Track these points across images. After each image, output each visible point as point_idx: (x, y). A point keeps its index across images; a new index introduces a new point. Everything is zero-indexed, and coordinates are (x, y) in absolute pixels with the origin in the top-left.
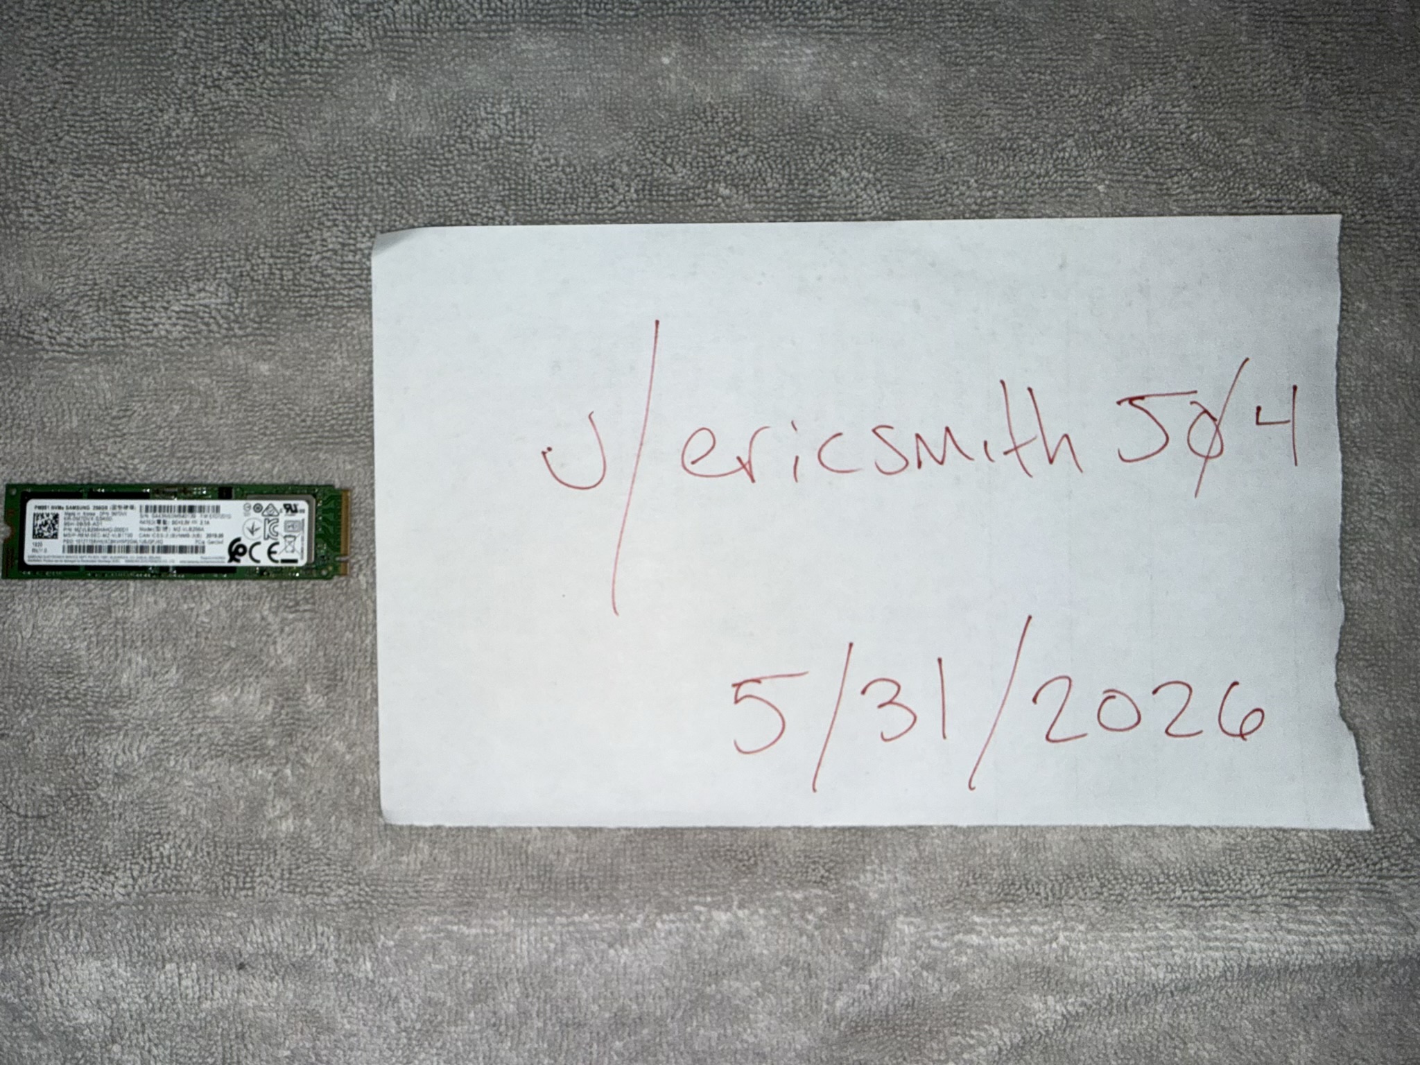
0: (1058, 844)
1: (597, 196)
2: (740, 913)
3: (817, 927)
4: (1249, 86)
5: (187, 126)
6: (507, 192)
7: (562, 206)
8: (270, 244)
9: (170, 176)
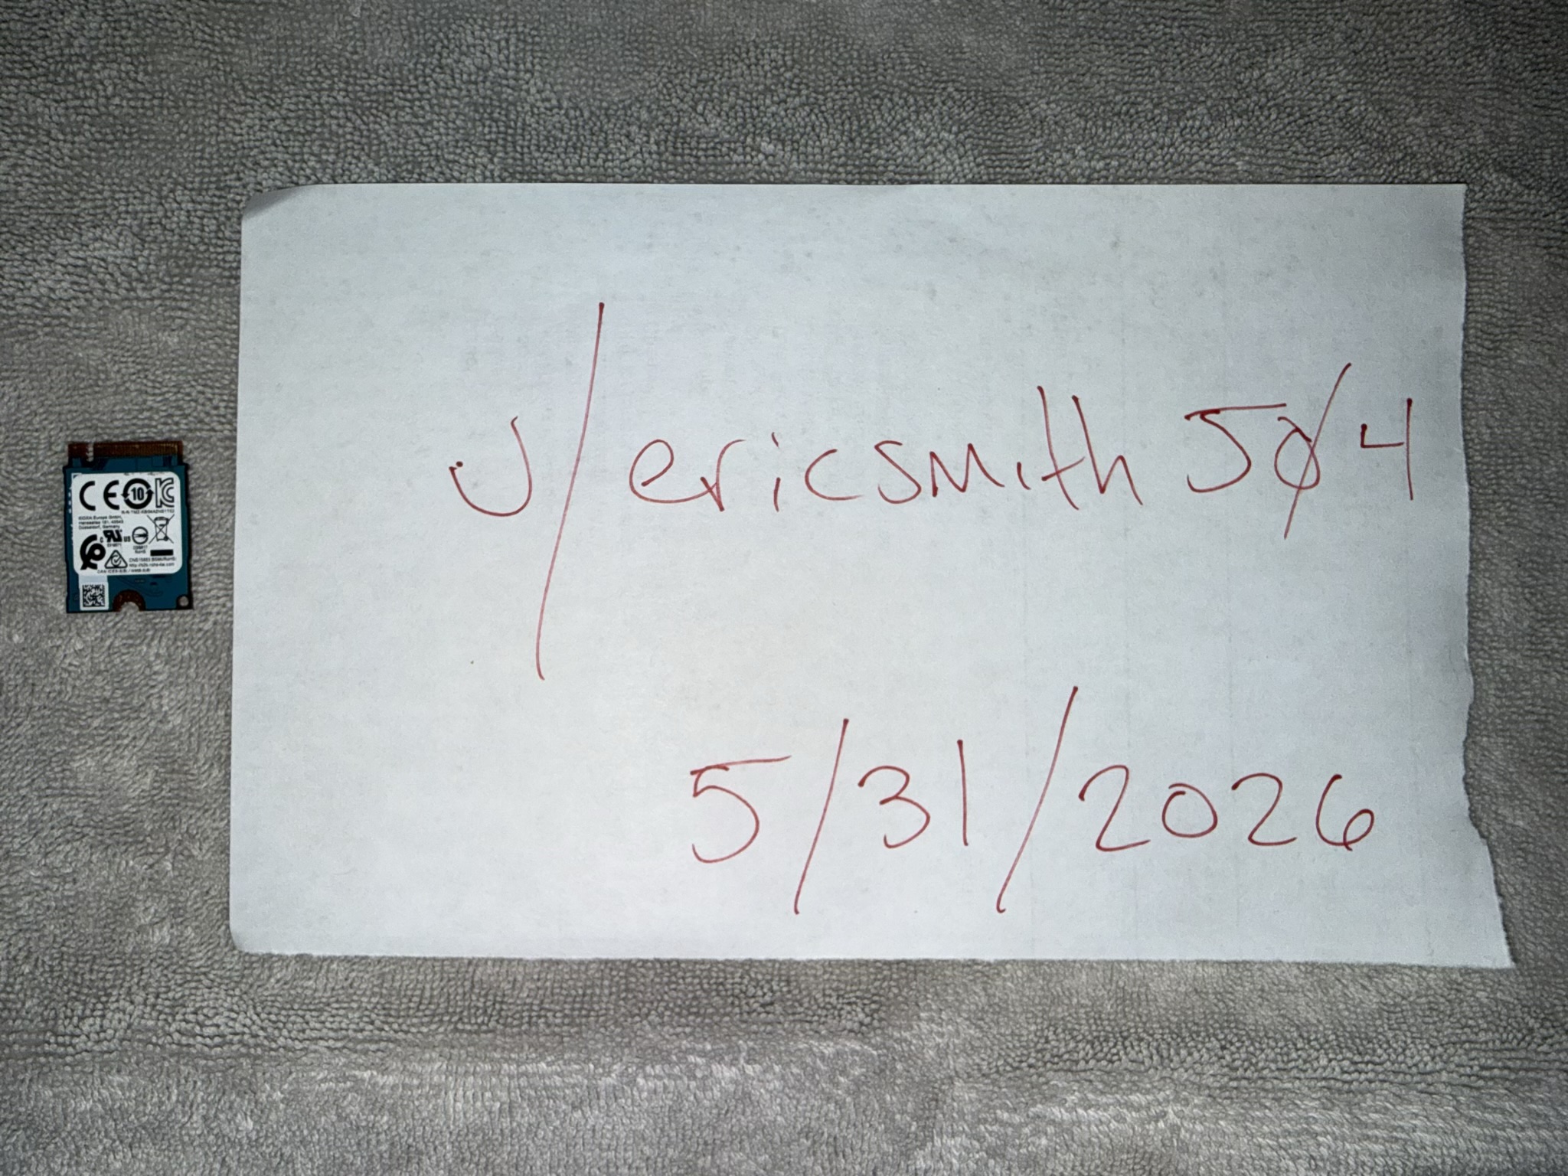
1: (607, 145)
4: (1423, 53)
5: (93, 34)
6: (494, 136)
7: (563, 156)
8: (190, 186)
9: (70, 96)
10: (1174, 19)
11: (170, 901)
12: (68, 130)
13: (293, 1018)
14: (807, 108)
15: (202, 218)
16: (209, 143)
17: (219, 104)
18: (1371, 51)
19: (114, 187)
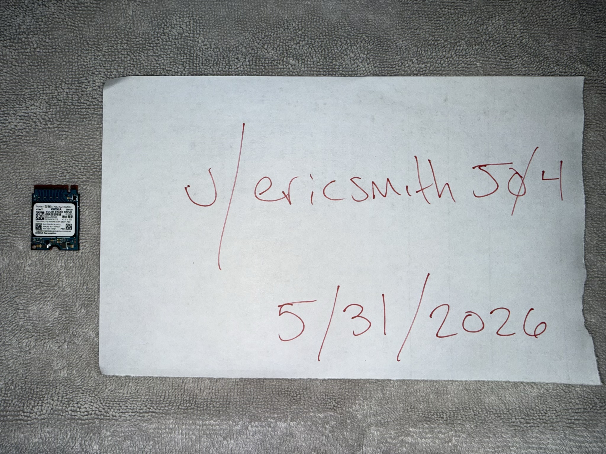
0: (454, 391)
1: (229, 63)
2: (292, 424)
3: (330, 432)
4: (551, 17)
5: (28, 24)
6: (185, 60)
7: (212, 67)
8: (67, 82)
9: (19, 48)
10: (452, 6)
11: (67, 361)
12: (19, 62)
13: (115, 405)
14: (308, 46)
15: (72, 95)
16: (75, 65)
17: (78, 50)
18: (530, 17)
19: (38, 84)
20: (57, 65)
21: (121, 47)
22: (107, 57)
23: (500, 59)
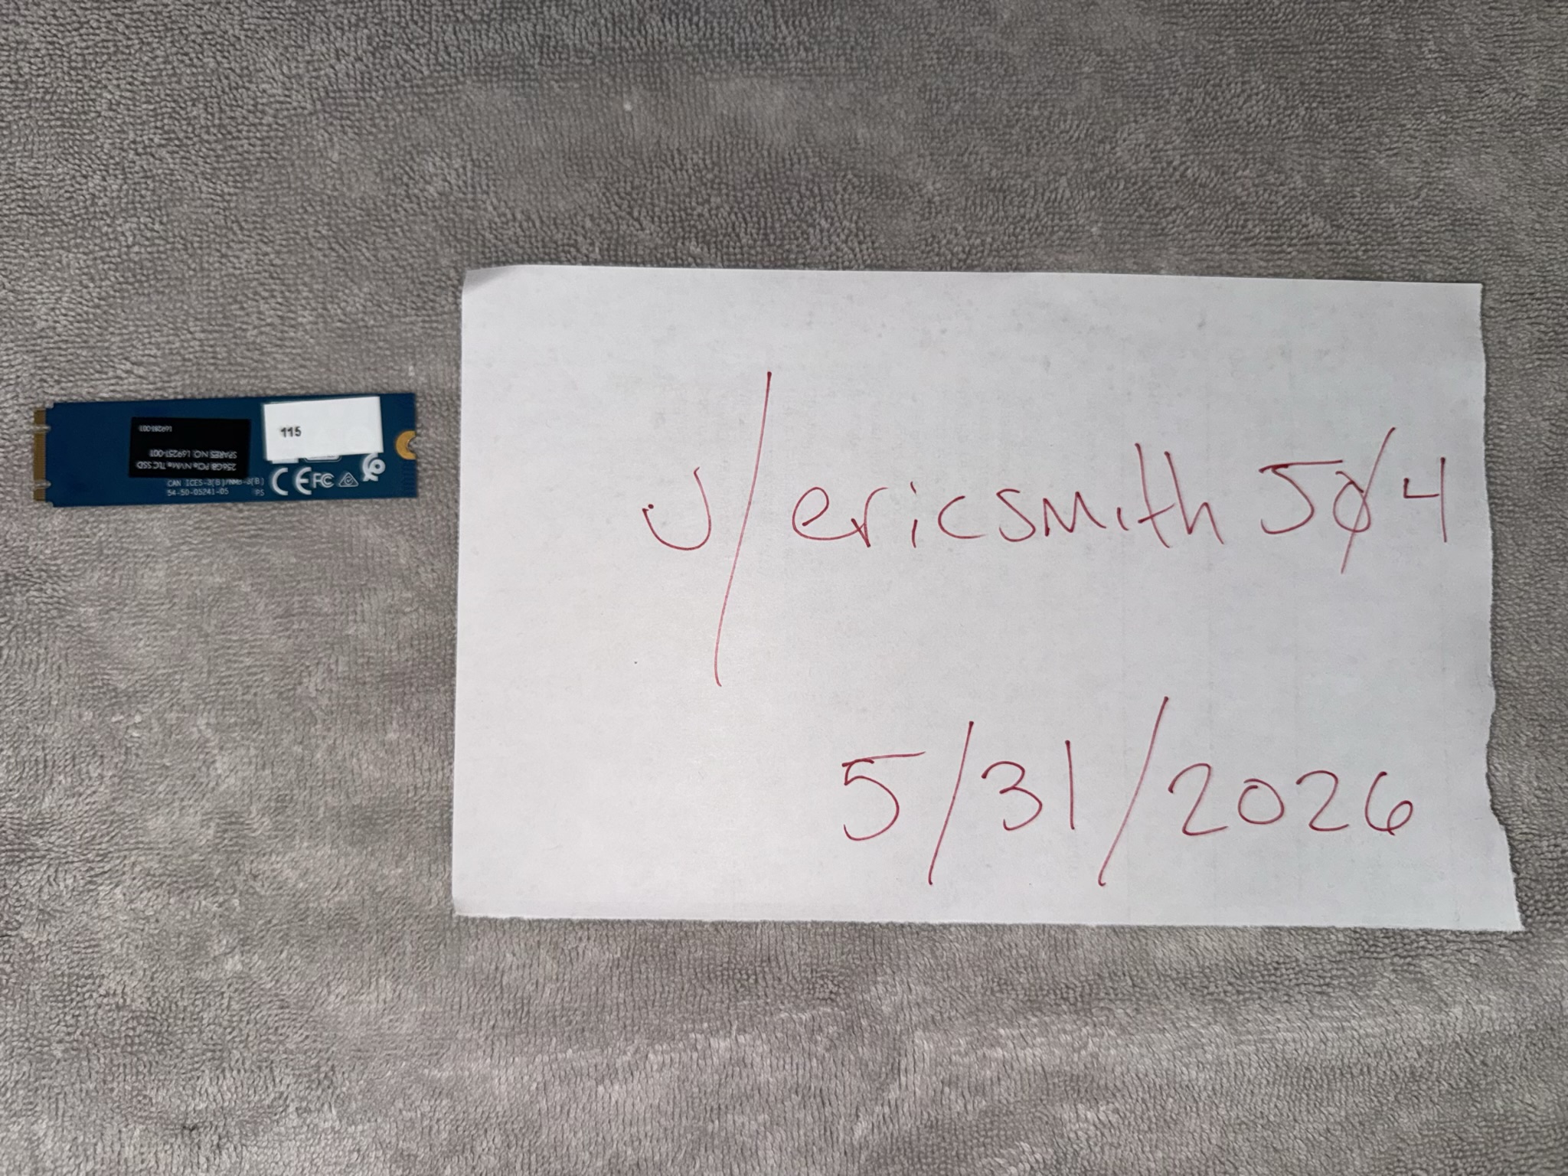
2: (741, 1039)
3: (827, 1049)
14: (728, 208)
18: (1201, 118)
19: (139, 323)
20: (177, 278)
21: (317, 234)
22: (285, 256)
23: (1140, 217)
